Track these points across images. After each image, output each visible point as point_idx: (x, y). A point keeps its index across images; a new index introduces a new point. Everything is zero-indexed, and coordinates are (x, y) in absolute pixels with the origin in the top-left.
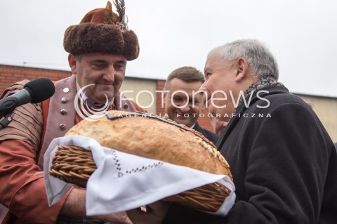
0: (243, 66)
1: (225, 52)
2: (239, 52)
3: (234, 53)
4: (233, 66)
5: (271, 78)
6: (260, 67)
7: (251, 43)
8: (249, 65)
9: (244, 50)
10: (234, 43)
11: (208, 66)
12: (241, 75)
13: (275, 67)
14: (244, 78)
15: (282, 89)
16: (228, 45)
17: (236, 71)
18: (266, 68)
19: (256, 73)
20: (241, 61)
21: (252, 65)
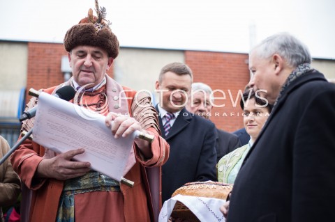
3: (269, 51)
8: (283, 58)
18: (297, 56)
19: (291, 63)
20: (276, 58)
21: (285, 57)
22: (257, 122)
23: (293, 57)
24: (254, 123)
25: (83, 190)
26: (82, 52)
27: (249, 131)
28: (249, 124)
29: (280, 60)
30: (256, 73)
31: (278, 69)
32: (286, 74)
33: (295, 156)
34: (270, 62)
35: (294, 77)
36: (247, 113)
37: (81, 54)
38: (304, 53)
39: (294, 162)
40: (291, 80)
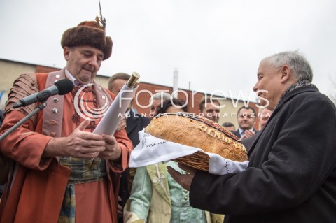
0: (287, 71)
1: (273, 61)
2: (283, 61)
3: (280, 62)
4: (279, 72)
5: (307, 81)
6: (300, 72)
7: (294, 54)
8: (291, 70)
9: (288, 59)
10: (280, 54)
11: (260, 71)
12: (285, 78)
13: (310, 72)
14: (287, 80)
15: (314, 89)
16: (276, 55)
17: (281, 75)
25: (83, 181)
26: (90, 52)
37: (88, 54)
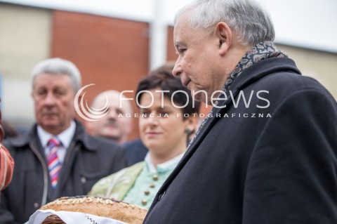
1: (197, 15)
3: (210, 16)
8: (232, 29)
17: (218, 41)
18: (255, 28)
19: (245, 39)
20: (221, 28)
21: (236, 27)
22: (163, 128)
23: (248, 28)
24: (158, 130)
27: (147, 142)
28: (148, 130)
29: (228, 32)
30: (187, 53)
31: (225, 46)
32: (236, 57)
33: (247, 195)
34: (212, 35)
35: (250, 63)
36: (147, 112)
38: (265, 24)
39: (245, 205)
40: (244, 67)
